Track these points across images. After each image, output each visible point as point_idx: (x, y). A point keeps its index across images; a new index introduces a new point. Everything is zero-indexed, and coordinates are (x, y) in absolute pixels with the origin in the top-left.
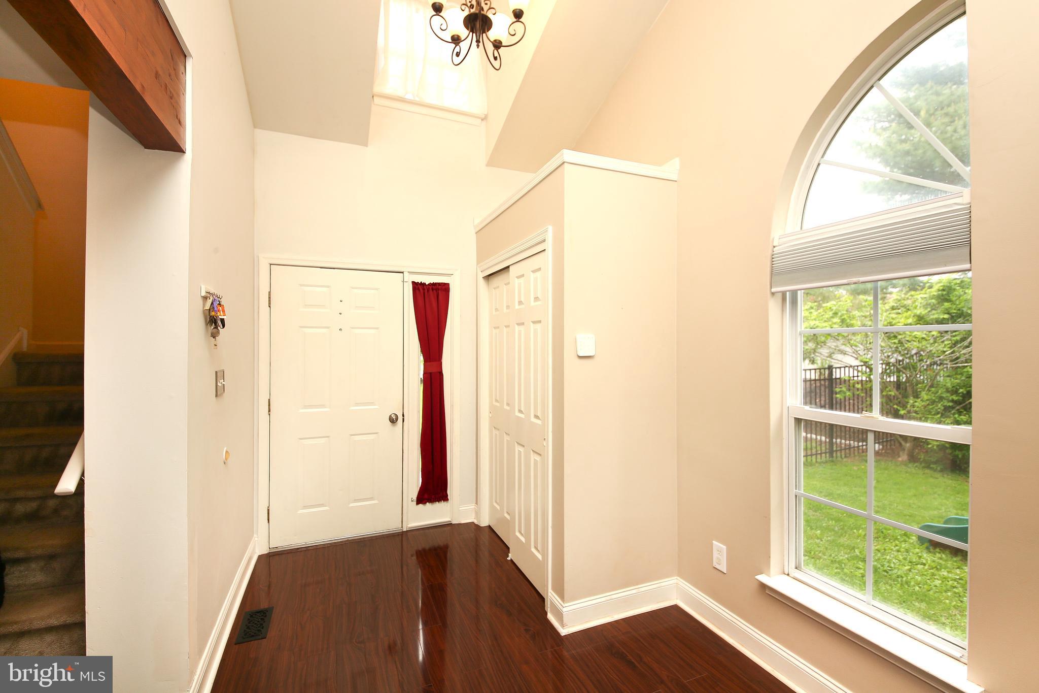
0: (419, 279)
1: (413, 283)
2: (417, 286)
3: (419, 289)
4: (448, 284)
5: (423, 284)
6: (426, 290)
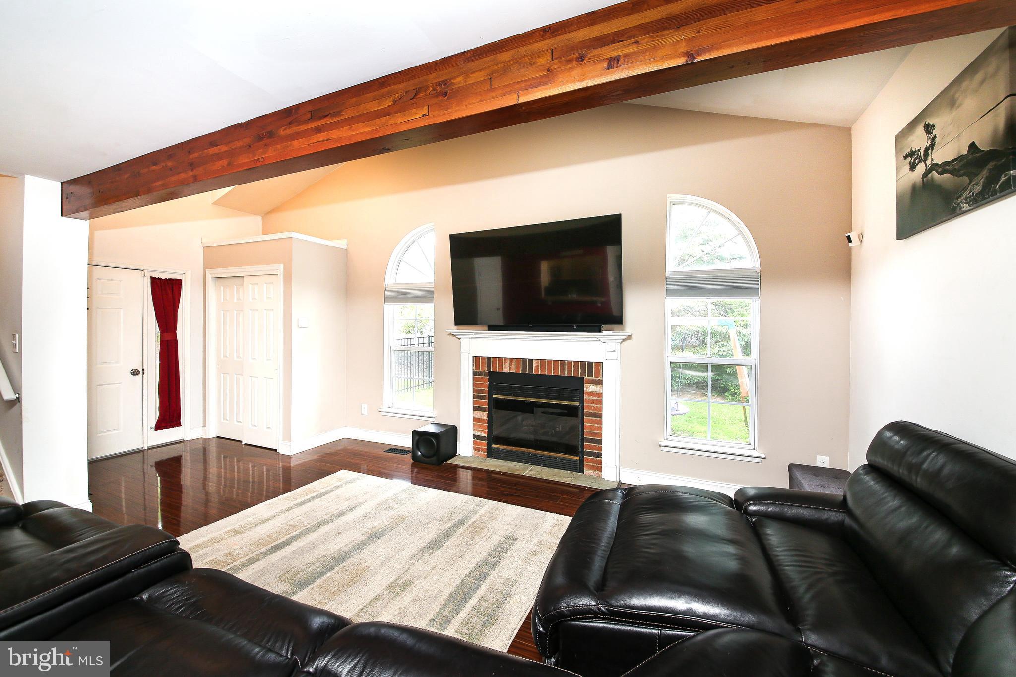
0: (156, 275)
1: (152, 278)
2: (153, 279)
3: (157, 283)
4: (180, 280)
5: (160, 279)
6: (163, 283)
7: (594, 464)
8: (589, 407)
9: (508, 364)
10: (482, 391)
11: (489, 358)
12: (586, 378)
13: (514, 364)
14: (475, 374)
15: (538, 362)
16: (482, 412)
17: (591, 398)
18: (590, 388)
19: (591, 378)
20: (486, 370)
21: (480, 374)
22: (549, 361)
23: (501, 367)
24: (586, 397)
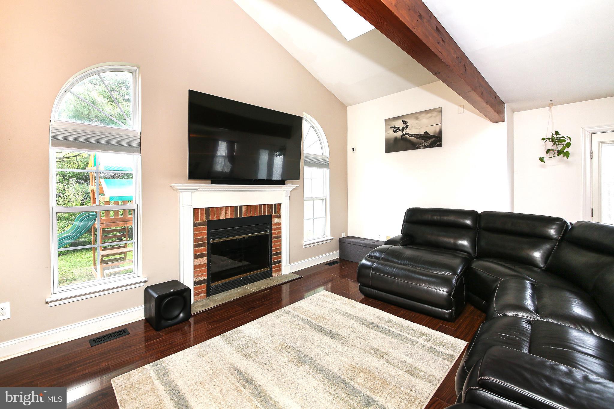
7: (277, 268)
8: (275, 233)
9: (224, 212)
10: (201, 240)
11: (207, 209)
12: (273, 214)
13: (229, 212)
14: (195, 225)
15: (246, 208)
16: (201, 259)
17: (276, 227)
18: (275, 221)
19: (275, 214)
20: (205, 220)
21: (200, 224)
22: (253, 206)
23: (218, 215)
24: (273, 227)
